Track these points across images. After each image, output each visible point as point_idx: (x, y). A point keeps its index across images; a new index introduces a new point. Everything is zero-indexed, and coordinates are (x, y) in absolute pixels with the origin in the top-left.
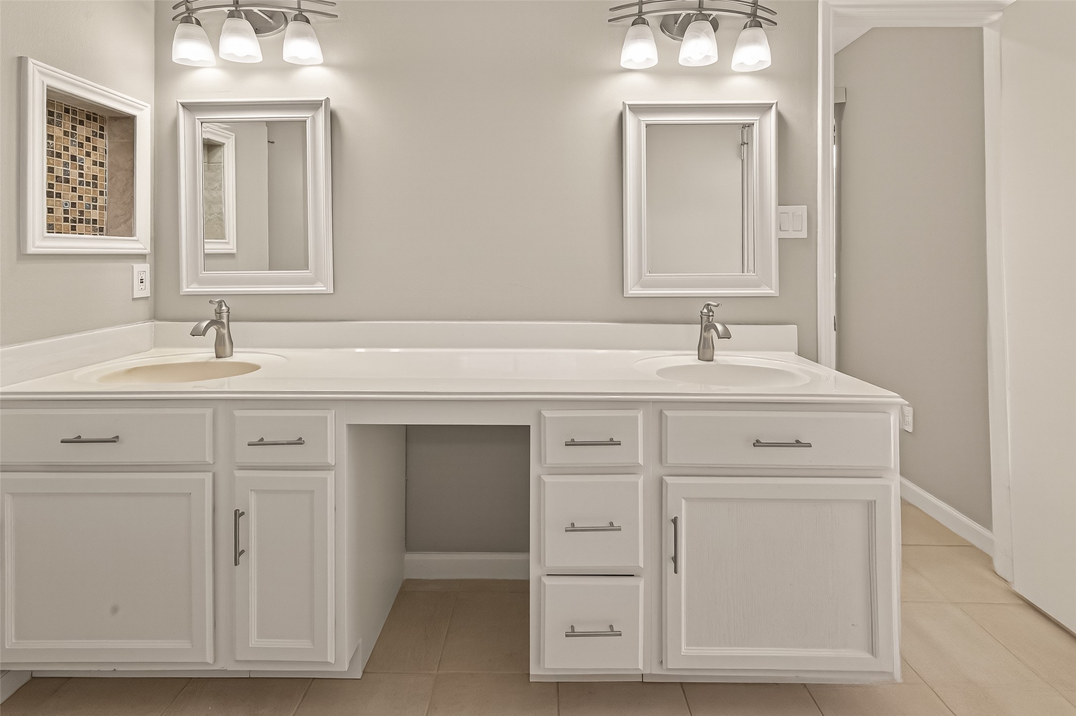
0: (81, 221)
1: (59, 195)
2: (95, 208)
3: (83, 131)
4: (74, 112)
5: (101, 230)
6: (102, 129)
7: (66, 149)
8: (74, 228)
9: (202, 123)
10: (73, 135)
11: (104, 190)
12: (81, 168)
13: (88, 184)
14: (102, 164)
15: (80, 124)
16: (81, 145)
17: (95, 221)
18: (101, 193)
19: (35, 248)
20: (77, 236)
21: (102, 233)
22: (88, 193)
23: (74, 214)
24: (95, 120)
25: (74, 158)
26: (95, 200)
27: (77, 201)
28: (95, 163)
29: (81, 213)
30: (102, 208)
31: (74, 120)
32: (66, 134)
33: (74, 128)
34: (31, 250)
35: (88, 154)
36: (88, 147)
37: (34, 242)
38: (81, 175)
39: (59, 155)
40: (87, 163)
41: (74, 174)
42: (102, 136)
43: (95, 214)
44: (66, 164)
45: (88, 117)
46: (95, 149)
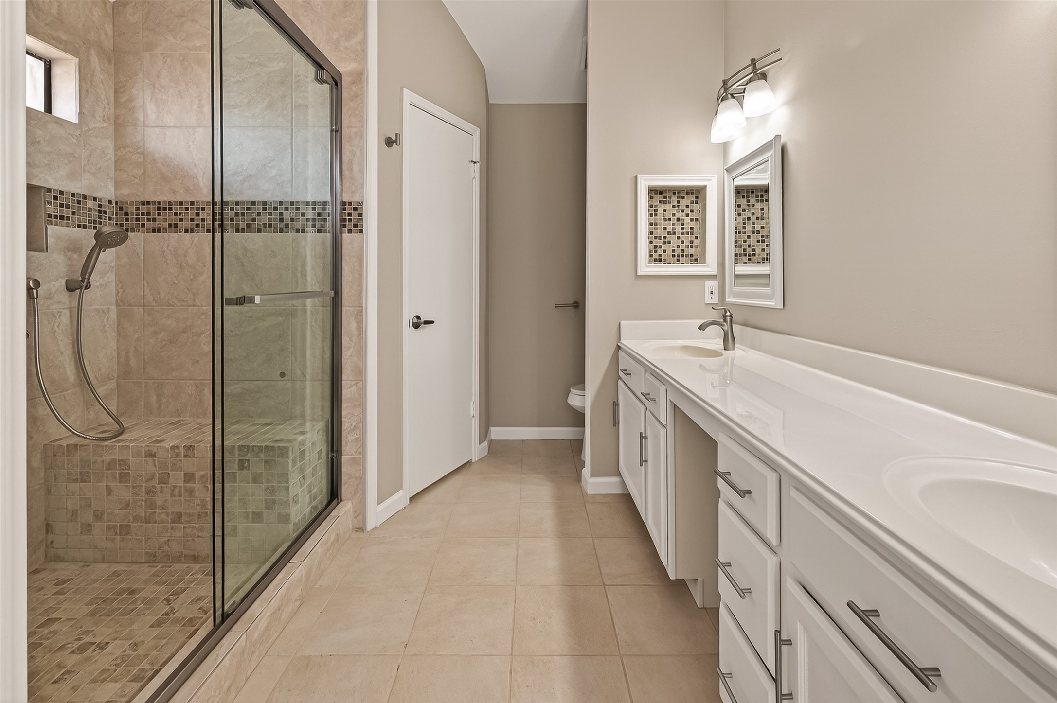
0: (683, 256)
1: (669, 242)
2: (692, 247)
3: (684, 202)
5: (696, 260)
6: (697, 198)
7: (674, 215)
8: (678, 260)
9: (733, 180)
10: (678, 206)
11: (698, 236)
12: (683, 224)
13: (687, 233)
14: (697, 220)
15: (682, 199)
16: (683, 211)
17: (692, 255)
18: (696, 238)
19: (642, 272)
21: (696, 262)
22: (687, 239)
23: (678, 251)
24: (692, 194)
25: (678, 219)
26: (692, 242)
27: (680, 244)
28: (692, 220)
29: (683, 251)
30: (696, 247)
31: (679, 197)
32: (674, 207)
33: (678, 202)
34: (639, 274)
35: (687, 215)
36: (688, 211)
37: (641, 270)
38: (683, 229)
39: (669, 219)
40: (687, 220)
41: (678, 228)
42: (697, 202)
43: (691, 251)
44: (674, 224)
45: (688, 193)
46: (692, 211)
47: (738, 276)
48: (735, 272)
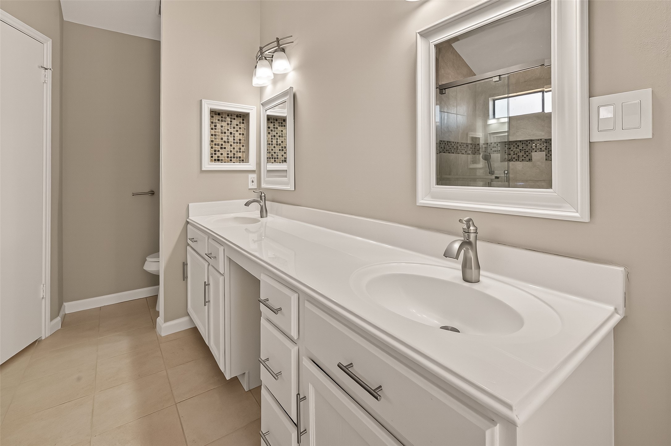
0: (234, 157)
1: (225, 148)
2: (240, 152)
3: (235, 122)
4: (231, 115)
5: (243, 160)
6: (243, 120)
7: (228, 130)
8: (231, 160)
9: (266, 111)
10: (231, 124)
11: (244, 145)
12: (234, 137)
13: (237, 143)
14: (243, 134)
15: (234, 119)
16: (234, 128)
17: (240, 157)
18: (243, 146)
19: (205, 168)
20: (232, 163)
21: (243, 162)
22: (237, 147)
23: (231, 155)
24: (240, 117)
25: (231, 133)
26: (240, 149)
27: (232, 150)
28: (240, 134)
29: (234, 154)
30: (243, 152)
31: (231, 118)
32: (228, 124)
33: (231, 121)
34: (204, 169)
35: (237, 131)
36: (237, 128)
38: (234, 140)
39: (225, 133)
40: (237, 134)
41: (231, 139)
42: (243, 123)
43: (240, 155)
44: (228, 136)
45: (237, 116)
46: (240, 128)
47: (269, 171)
48: (267, 169)
